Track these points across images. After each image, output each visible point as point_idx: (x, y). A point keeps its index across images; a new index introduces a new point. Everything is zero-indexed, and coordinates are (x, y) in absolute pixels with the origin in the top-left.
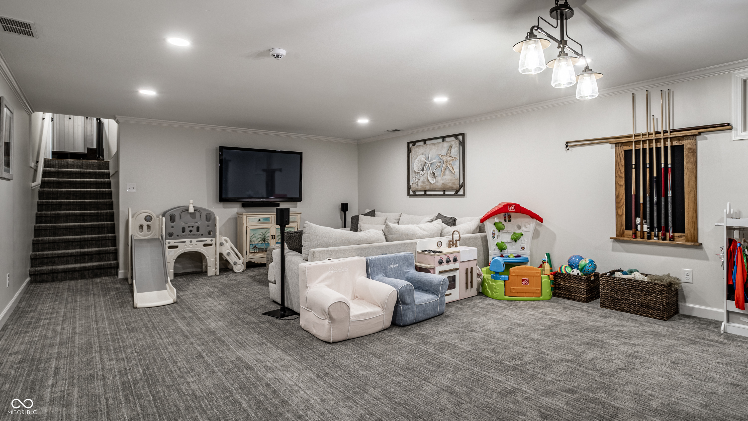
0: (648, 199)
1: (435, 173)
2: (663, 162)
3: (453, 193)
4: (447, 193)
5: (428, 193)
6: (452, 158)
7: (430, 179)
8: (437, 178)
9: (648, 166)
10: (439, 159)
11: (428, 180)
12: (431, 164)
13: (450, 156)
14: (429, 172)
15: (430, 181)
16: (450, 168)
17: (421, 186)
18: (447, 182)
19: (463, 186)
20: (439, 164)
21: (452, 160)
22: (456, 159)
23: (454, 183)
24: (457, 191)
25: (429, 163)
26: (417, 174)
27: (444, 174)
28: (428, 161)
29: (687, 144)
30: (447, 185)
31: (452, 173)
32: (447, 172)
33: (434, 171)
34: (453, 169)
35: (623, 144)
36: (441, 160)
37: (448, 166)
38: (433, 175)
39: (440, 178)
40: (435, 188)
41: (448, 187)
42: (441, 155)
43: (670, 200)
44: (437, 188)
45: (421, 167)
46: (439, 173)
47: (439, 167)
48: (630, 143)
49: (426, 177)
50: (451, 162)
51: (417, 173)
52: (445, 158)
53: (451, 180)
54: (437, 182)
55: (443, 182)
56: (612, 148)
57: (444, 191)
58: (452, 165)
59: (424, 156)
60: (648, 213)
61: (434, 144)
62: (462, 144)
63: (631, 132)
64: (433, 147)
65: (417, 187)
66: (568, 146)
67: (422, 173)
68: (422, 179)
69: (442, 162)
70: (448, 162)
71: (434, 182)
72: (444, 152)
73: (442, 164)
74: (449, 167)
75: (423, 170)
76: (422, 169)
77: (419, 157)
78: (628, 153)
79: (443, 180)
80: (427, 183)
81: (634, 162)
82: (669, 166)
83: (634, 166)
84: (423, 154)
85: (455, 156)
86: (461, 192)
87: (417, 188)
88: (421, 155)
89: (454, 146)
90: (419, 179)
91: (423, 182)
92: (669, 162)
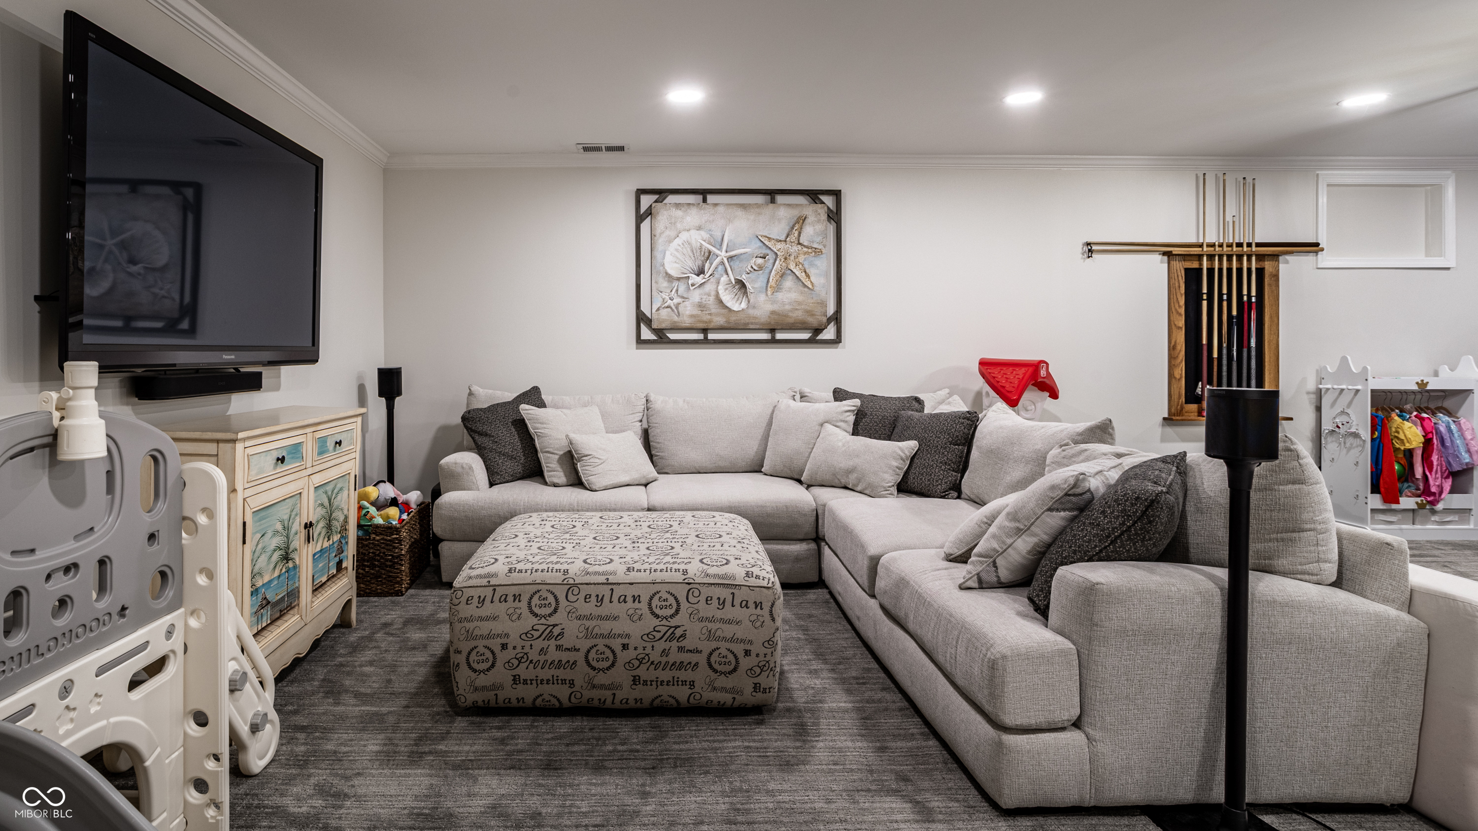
0: (1225, 351)
1: (747, 284)
2: (1245, 292)
3: (806, 336)
4: (779, 336)
5: (711, 336)
6: (805, 249)
7: (728, 298)
8: (751, 297)
9: (1225, 297)
10: (760, 247)
11: (721, 302)
12: (730, 258)
13: (799, 244)
14: (724, 279)
15: (728, 305)
16: (797, 273)
17: (692, 316)
18: (788, 307)
19: (837, 318)
20: (760, 261)
21: (805, 253)
22: (817, 252)
23: (810, 313)
24: (818, 331)
25: (723, 254)
26: (675, 284)
27: (778, 288)
28: (720, 249)
29: (1268, 265)
30: (787, 316)
31: (805, 286)
32: (789, 283)
33: (744, 277)
34: (808, 276)
35: (1185, 257)
36: (768, 251)
37: (792, 267)
38: (740, 289)
39: (762, 297)
40: (748, 324)
41: (791, 321)
42: (769, 239)
43: (1253, 353)
44: (752, 324)
45: (692, 264)
46: (760, 283)
47: (761, 268)
48: (1199, 257)
49: (713, 293)
50: (801, 258)
51: (679, 279)
52: (779, 246)
53: (800, 303)
54: (754, 307)
55: (775, 307)
56: (1162, 262)
57: (772, 331)
58: (806, 266)
59: (705, 235)
60: (1225, 374)
61: (743, 206)
62: (835, 217)
63: (1192, 240)
64: (740, 213)
65: (676, 318)
66: (1090, 249)
67: (699, 280)
68: (696, 296)
69: (771, 257)
70: (792, 258)
71: (744, 305)
72: (778, 230)
73: (771, 261)
74: (794, 270)
75: (701, 272)
76: (696, 269)
77: (684, 236)
78: (1193, 277)
79: (774, 302)
80: (714, 308)
81: (1205, 290)
82: (1254, 300)
83: (1205, 297)
84: (699, 228)
85: (815, 246)
86: (829, 333)
87: (675, 322)
88: (693, 232)
89: (811, 219)
90: (683, 297)
91: (701, 306)
92: (1254, 293)
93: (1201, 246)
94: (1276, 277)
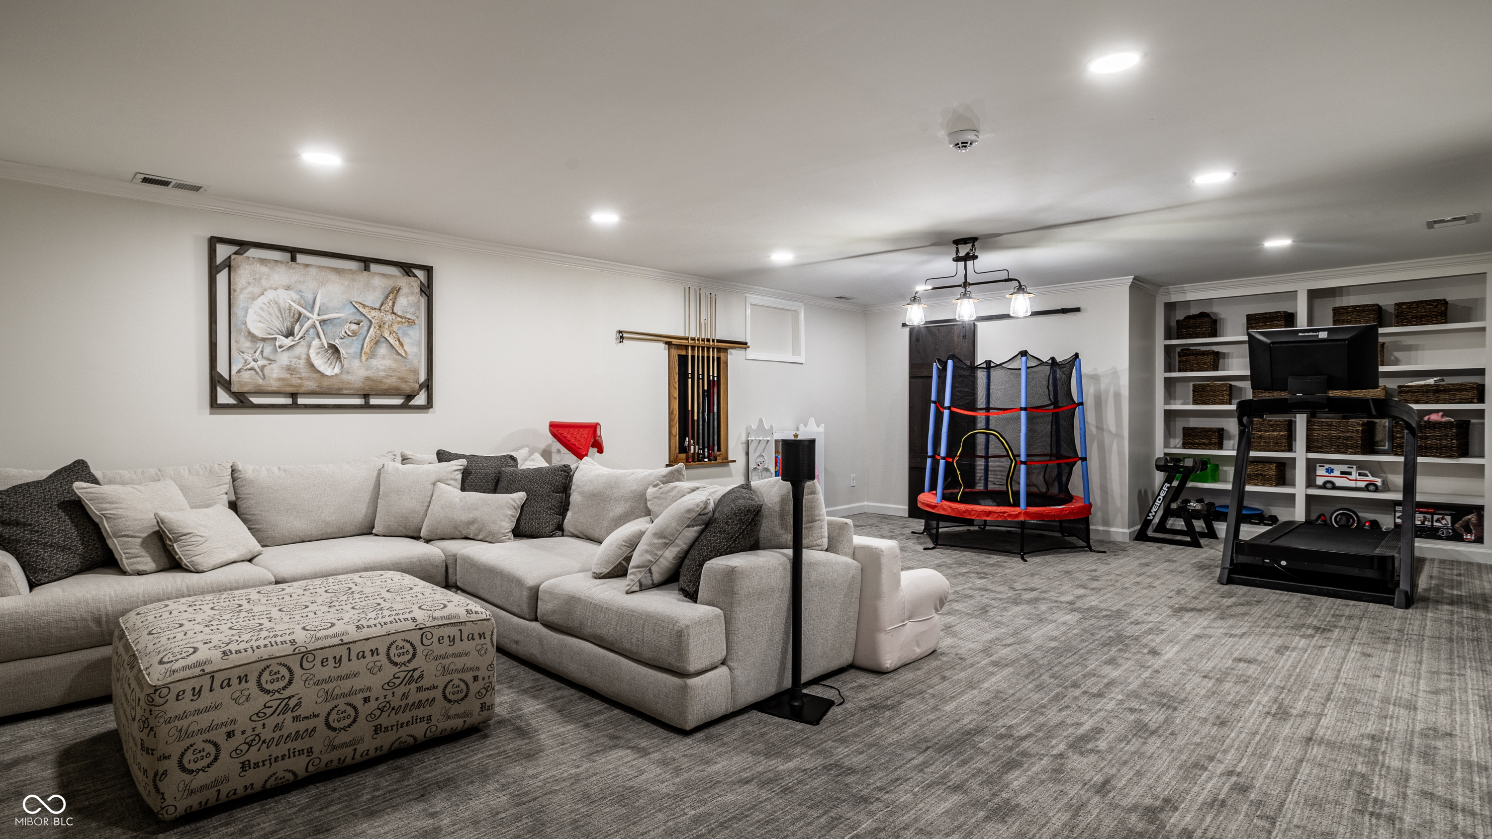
0: (701, 415)
1: (341, 349)
2: (711, 374)
3: (398, 401)
4: (373, 401)
5: (301, 401)
6: (399, 319)
7: (320, 362)
8: (346, 363)
9: (701, 376)
10: (354, 313)
11: (312, 366)
12: (323, 322)
13: (393, 313)
14: (316, 342)
15: (321, 369)
16: (391, 341)
17: (279, 379)
18: (382, 374)
19: (428, 385)
20: (354, 327)
21: (399, 323)
22: (411, 323)
23: (403, 380)
24: (410, 397)
25: (314, 317)
26: (260, 345)
27: (372, 355)
28: (312, 312)
29: (722, 355)
30: (381, 382)
31: (399, 354)
32: (383, 350)
33: (337, 342)
34: (401, 345)
35: (679, 347)
36: (362, 318)
37: (386, 335)
38: (333, 353)
39: (356, 363)
40: (342, 389)
41: (385, 387)
42: (364, 306)
43: (716, 417)
44: (346, 389)
45: (279, 324)
46: (355, 348)
47: (355, 334)
48: (686, 347)
49: (304, 356)
50: (395, 327)
51: (264, 340)
52: (374, 313)
53: (394, 370)
54: (348, 373)
55: (369, 373)
56: (665, 349)
57: (366, 396)
58: (400, 335)
59: (296, 297)
60: (701, 431)
61: (337, 271)
62: (427, 290)
63: (682, 334)
64: (333, 277)
65: (261, 382)
66: (622, 336)
67: (288, 342)
68: (284, 359)
69: (365, 324)
70: (386, 326)
71: (337, 370)
72: (373, 298)
73: (366, 328)
74: (389, 338)
75: (290, 334)
76: (284, 330)
77: (270, 295)
78: (683, 360)
79: (368, 368)
80: (305, 372)
81: (690, 372)
82: (715, 379)
83: (690, 376)
84: (288, 288)
85: (409, 316)
86: (420, 400)
87: (260, 386)
88: (281, 292)
89: (405, 290)
90: (269, 359)
91: (290, 369)
92: (716, 375)
93: (687, 339)
94: (726, 363)
